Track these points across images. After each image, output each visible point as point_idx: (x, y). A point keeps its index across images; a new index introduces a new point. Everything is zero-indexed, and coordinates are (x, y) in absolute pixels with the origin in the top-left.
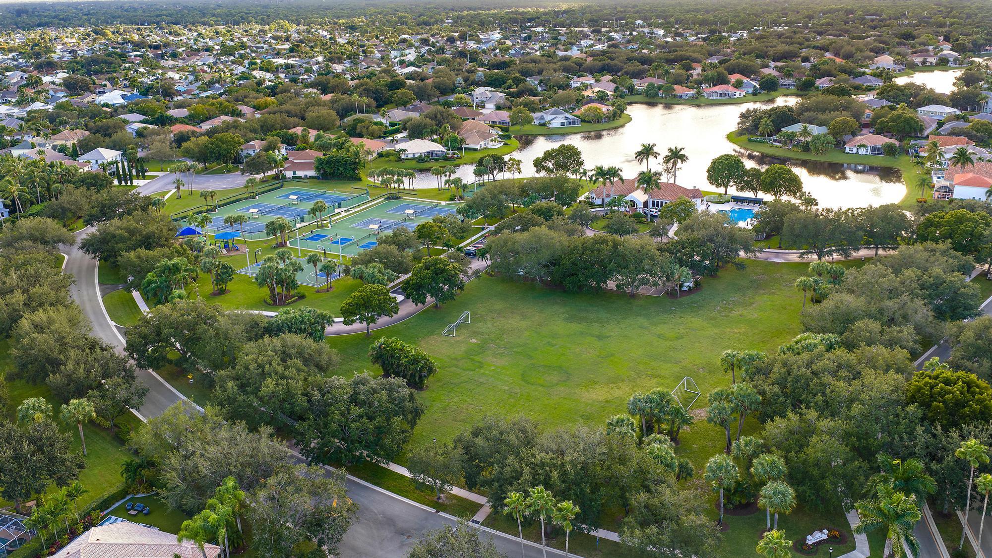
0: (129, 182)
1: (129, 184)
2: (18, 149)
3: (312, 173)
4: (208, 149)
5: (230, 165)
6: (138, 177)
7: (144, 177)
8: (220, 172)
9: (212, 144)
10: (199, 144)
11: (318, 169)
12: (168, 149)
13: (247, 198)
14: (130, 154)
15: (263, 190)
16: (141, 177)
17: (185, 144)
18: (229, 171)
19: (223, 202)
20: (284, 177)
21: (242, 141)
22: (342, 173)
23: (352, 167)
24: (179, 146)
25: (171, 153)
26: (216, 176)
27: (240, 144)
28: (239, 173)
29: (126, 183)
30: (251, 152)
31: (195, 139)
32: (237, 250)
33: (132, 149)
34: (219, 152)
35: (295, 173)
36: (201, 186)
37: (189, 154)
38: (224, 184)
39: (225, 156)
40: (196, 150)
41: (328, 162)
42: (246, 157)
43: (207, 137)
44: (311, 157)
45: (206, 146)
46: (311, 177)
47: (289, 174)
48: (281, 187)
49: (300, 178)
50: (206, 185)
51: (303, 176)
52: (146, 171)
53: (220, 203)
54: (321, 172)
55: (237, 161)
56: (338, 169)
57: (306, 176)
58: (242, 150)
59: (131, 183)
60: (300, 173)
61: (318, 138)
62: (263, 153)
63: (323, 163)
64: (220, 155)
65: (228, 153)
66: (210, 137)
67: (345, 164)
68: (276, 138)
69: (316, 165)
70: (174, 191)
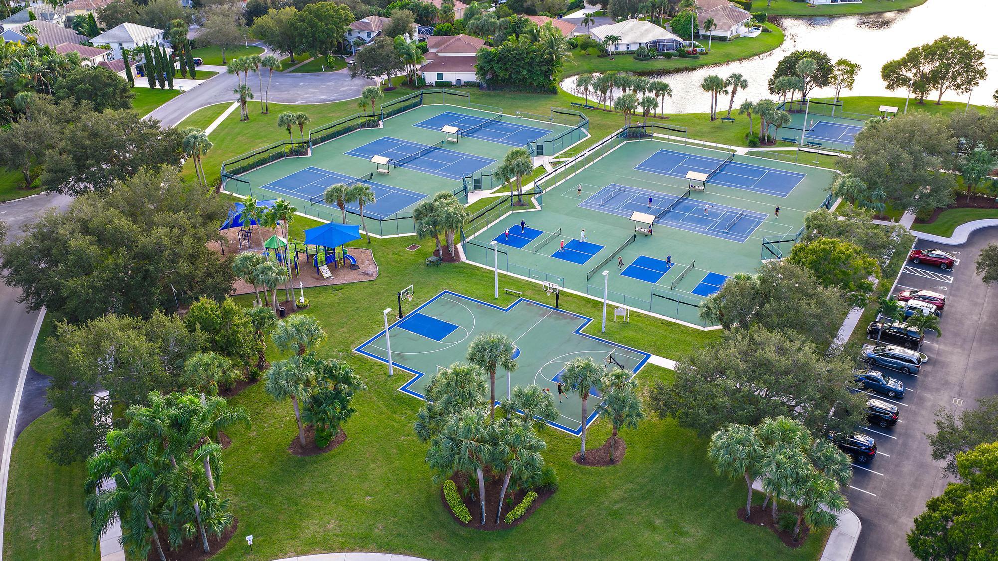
0: (166, 83)
1: (167, 87)
2: (13, 22)
3: (470, 77)
4: (296, 29)
5: (332, 58)
6: (183, 74)
7: (193, 75)
8: (314, 69)
9: (303, 21)
10: (281, 21)
11: (481, 71)
12: (232, 28)
13: (363, 125)
14: (176, 33)
15: (390, 109)
16: (188, 75)
17: (260, 20)
18: (330, 68)
19: (321, 135)
20: (422, 84)
21: (351, 16)
22: (524, 80)
23: (544, 68)
24: (250, 23)
25: (238, 34)
26: (308, 76)
27: (347, 21)
28: (345, 71)
29: (162, 85)
30: (364, 36)
31: (275, 11)
32: (354, 267)
33: (179, 25)
34: (314, 35)
35: (440, 76)
36: (284, 95)
37: (266, 37)
38: (323, 93)
39: (322, 43)
40: (277, 30)
41: (501, 59)
42: (357, 44)
43: (293, 8)
44: (471, 49)
45: (292, 25)
46: (469, 85)
47: (431, 78)
48: (420, 103)
49: (448, 85)
50: (292, 93)
51: (454, 81)
52: (198, 63)
53: (316, 136)
54: (488, 77)
55: (343, 49)
56: (519, 72)
57: (459, 81)
58: (350, 32)
59: (171, 85)
60: (450, 77)
61: (470, 15)
62: (388, 40)
63: (492, 60)
64: (315, 40)
65: (329, 37)
66: (299, 9)
67: (531, 64)
68: (406, 12)
69: (479, 62)
70: (236, 105)
